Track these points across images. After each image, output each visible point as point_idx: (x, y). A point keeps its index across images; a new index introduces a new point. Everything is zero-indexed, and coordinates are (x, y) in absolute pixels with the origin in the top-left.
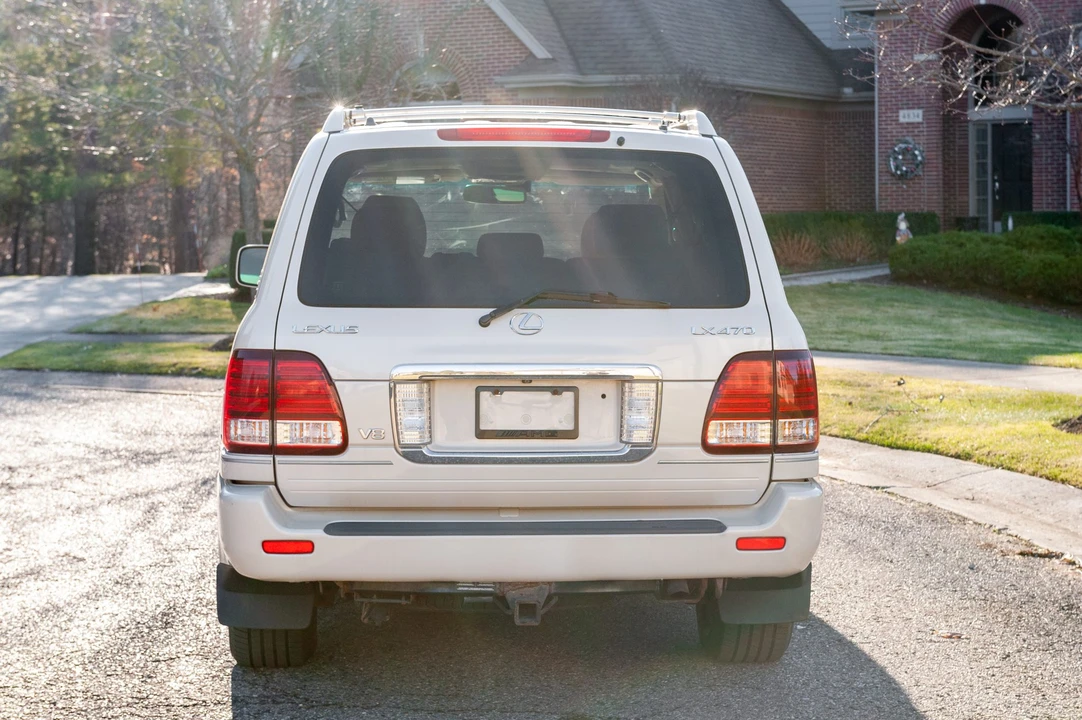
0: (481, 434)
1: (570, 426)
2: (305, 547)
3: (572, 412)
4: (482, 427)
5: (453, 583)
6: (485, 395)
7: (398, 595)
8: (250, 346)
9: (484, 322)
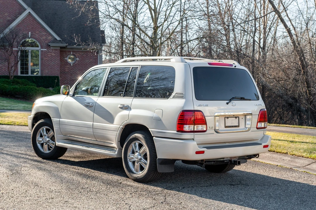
0: (226, 127)
1: (237, 125)
2: (203, 152)
3: (238, 122)
4: (226, 125)
5: (223, 158)
6: (226, 118)
7: (211, 162)
8: (185, 109)
9: (227, 103)
